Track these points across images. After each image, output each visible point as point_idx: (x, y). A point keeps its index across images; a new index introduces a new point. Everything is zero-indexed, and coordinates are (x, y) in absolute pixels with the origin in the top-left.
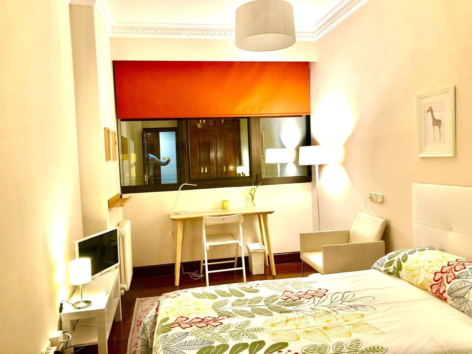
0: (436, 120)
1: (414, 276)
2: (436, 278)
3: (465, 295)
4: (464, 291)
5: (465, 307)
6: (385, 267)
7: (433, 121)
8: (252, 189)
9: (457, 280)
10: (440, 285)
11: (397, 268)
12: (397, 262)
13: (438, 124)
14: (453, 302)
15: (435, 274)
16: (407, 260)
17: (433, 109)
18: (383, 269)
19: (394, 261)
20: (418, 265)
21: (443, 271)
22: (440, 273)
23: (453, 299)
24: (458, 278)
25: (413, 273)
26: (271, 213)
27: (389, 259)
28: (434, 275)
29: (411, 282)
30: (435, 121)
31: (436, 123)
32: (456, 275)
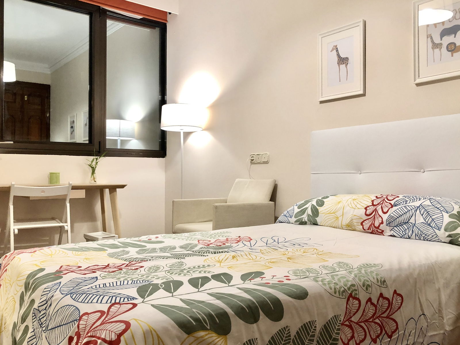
0: (342, 58)
1: (337, 218)
2: (368, 212)
3: (409, 219)
4: (408, 215)
5: (413, 230)
6: (295, 217)
7: (339, 60)
8: (93, 159)
9: (395, 208)
10: (374, 218)
11: (312, 215)
12: (311, 208)
13: (344, 62)
14: (392, 232)
15: (366, 208)
16: (325, 204)
17: (338, 47)
18: (293, 219)
19: (307, 208)
20: (340, 205)
21: (374, 204)
22: (372, 206)
23: (393, 228)
24: (396, 206)
25: (335, 216)
26: (123, 187)
27: (299, 208)
28: (365, 210)
29: (334, 226)
30: (341, 60)
31: (342, 62)
32: (393, 204)
